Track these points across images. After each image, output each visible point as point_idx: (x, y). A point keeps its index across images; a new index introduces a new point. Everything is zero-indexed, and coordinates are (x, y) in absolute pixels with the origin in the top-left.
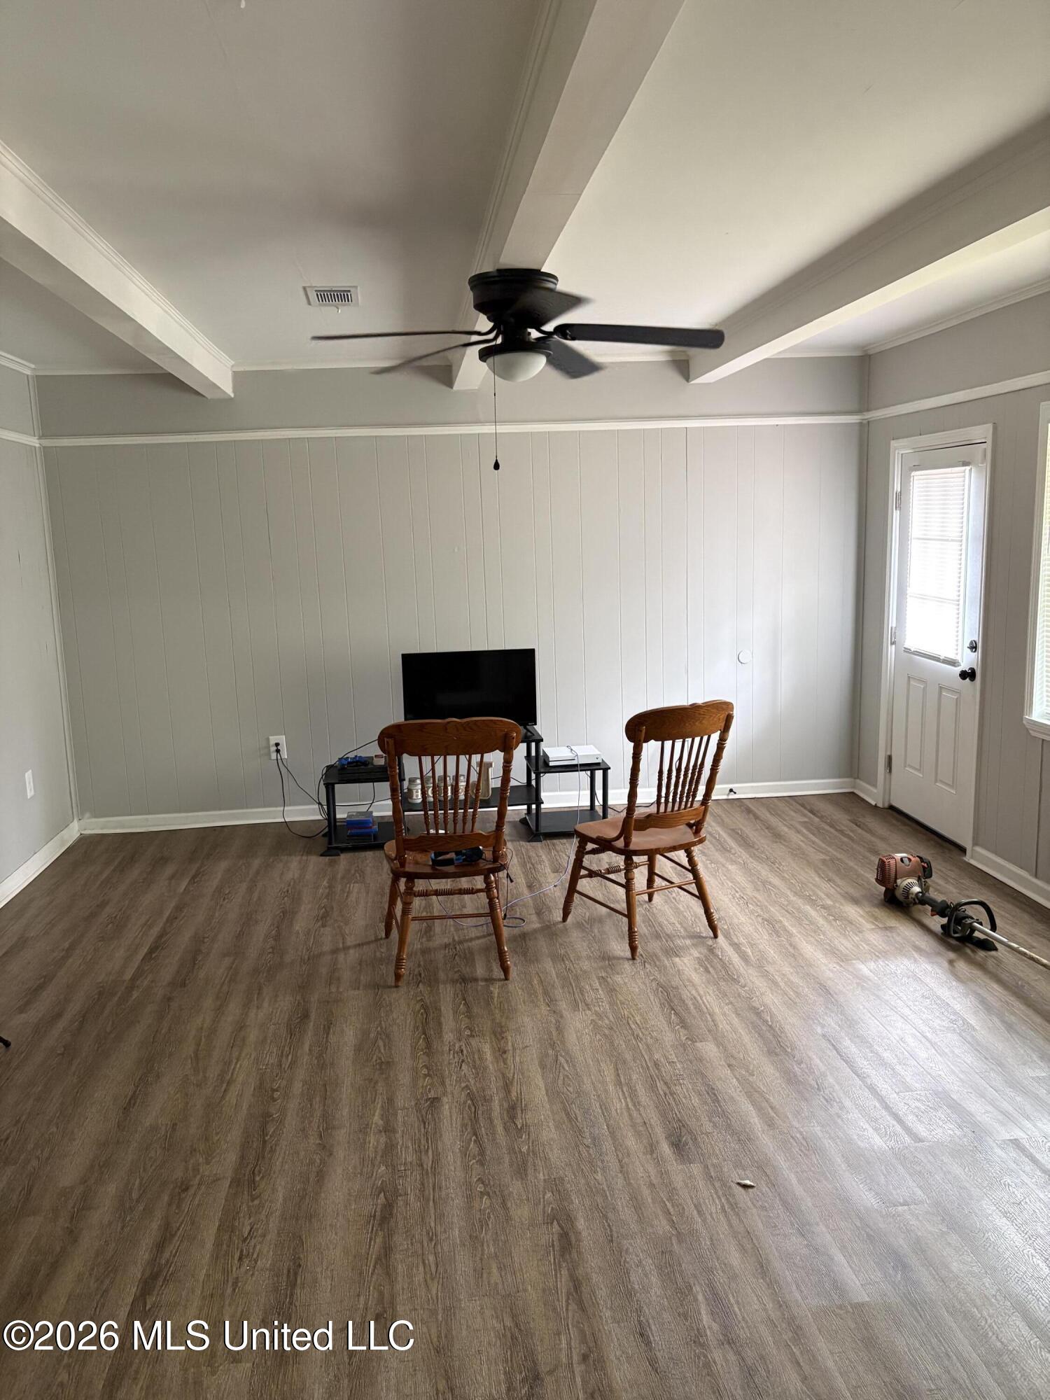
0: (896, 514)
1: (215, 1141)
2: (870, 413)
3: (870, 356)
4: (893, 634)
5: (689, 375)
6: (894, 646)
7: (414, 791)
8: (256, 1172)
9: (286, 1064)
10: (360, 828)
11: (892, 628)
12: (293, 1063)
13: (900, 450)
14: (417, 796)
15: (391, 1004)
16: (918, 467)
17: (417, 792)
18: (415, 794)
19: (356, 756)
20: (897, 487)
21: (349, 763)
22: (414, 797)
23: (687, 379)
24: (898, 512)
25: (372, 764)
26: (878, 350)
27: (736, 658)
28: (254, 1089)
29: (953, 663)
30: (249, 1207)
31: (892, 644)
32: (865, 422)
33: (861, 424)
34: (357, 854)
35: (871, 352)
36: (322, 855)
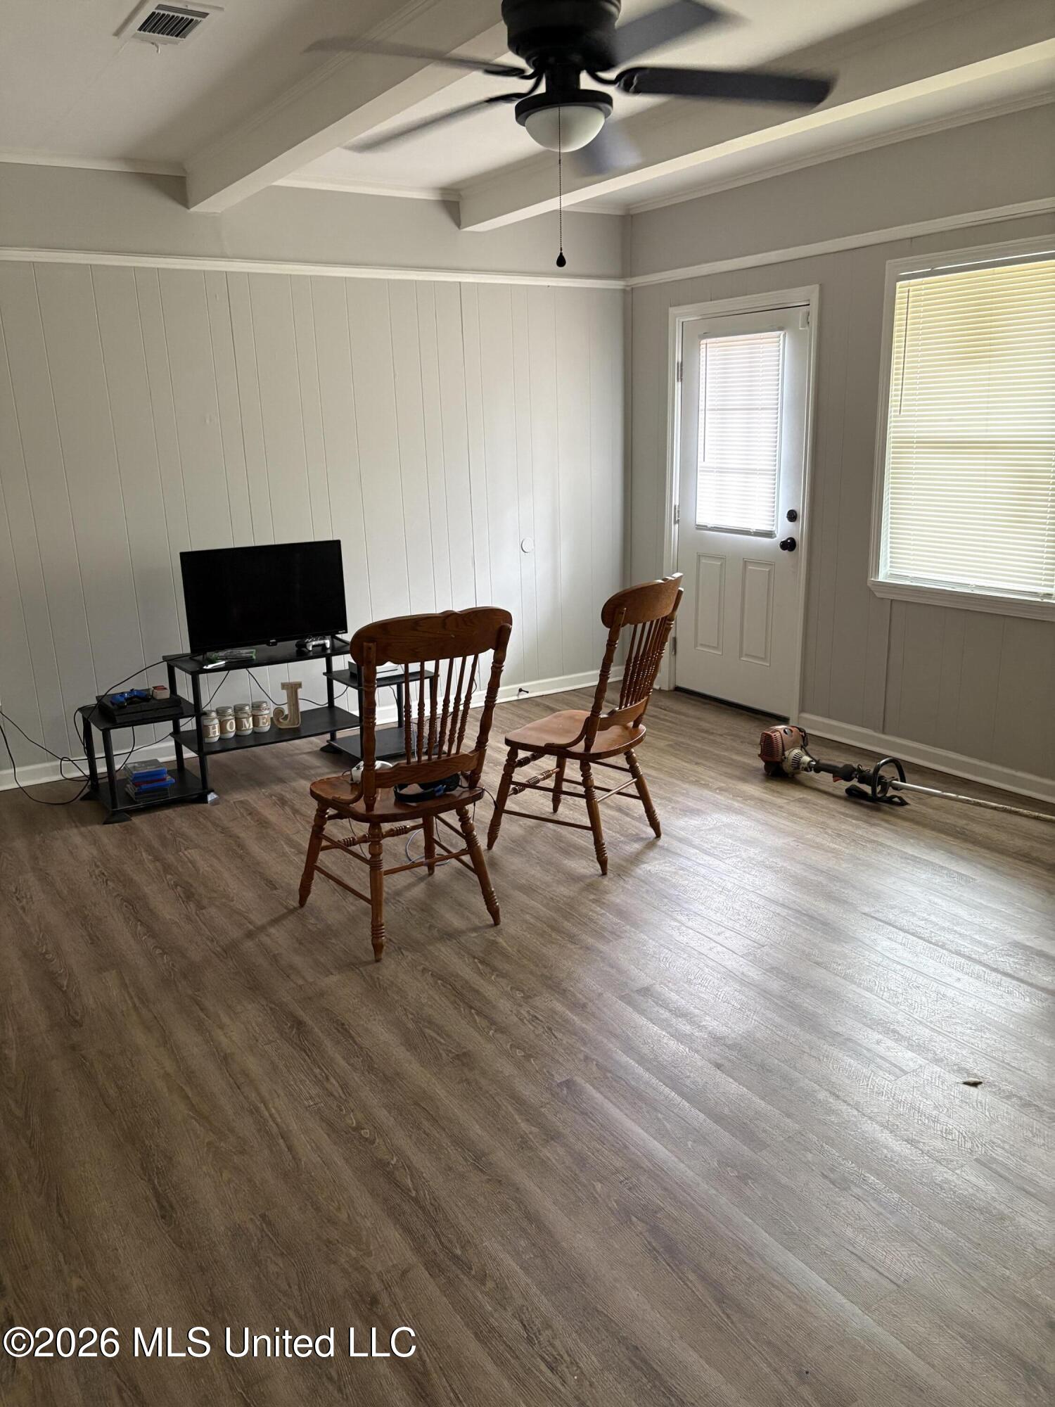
0: (678, 386)
1: (346, 1221)
2: (634, 279)
3: (632, 216)
4: (677, 511)
5: (460, 221)
6: (677, 525)
7: (211, 727)
8: (449, 1245)
9: (337, 1091)
10: (152, 781)
11: (675, 506)
12: (344, 1086)
13: (681, 317)
14: (215, 733)
15: (392, 982)
16: (706, 335)
17: (214, 728)
18: (211, 731)
19: (132, 690)
20: (678, 358)
21: (127, 699)
22: (212, 735)
23: (459, 224)
24: (680, 383)
25: (154, 699)
26: (642, 210)
27: (519, 546)
28: (328, 1135)
29: (769, 534)
30: (487, 1294)
31: (675, 523)
32: (628, 289)
33: (624, 291)
34: (152, 815)
35: (632, 212)
36: (105, 823)
